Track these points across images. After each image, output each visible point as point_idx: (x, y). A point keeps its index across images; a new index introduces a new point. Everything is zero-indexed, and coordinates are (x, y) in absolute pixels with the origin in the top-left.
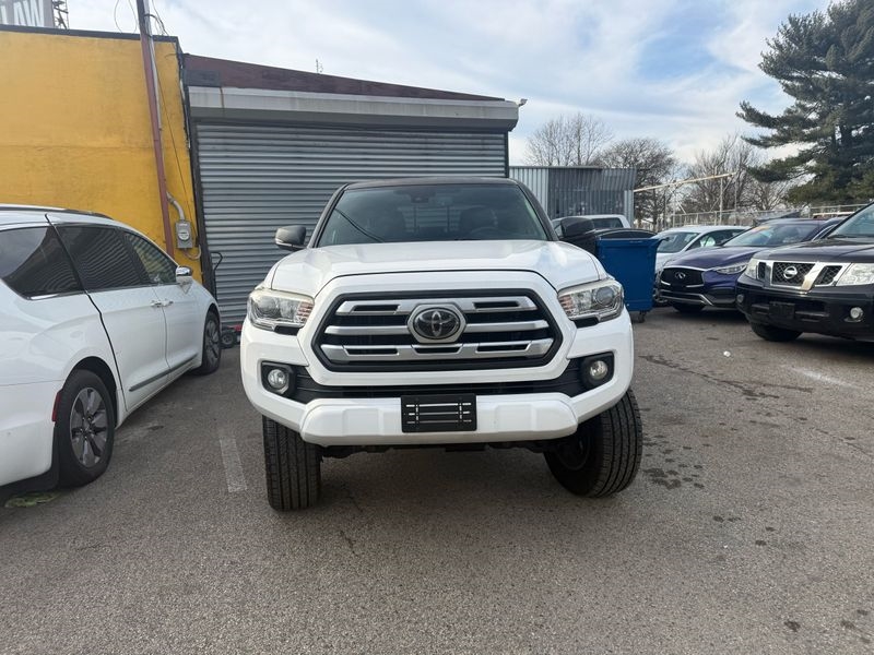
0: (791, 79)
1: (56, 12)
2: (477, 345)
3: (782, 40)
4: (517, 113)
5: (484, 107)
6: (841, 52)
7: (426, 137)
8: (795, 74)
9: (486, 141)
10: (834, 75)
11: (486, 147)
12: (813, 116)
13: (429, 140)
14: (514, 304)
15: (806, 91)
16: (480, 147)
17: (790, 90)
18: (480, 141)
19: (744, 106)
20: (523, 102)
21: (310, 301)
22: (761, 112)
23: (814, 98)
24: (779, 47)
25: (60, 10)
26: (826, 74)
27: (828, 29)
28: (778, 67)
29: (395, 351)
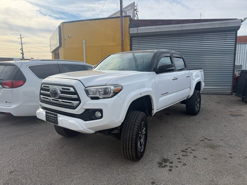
1: (135, 12)
2: (61, 100)
9: (227, 35)
14: (69, 89)
25: (136, 11)
29: (48, 99)
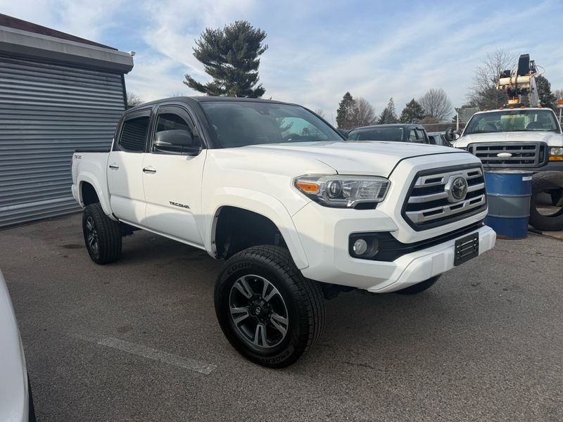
0: (210, 64)
3: (203, 41)
4: (132, 61)
5: (110, 53)
6: (234, 54)
7: (63, 70)
8: (212, 63)
9: (109, 79)
10: (231, 66)
11: (110, 83)
12: (224, 88)
13: (66, 73)
15: (218, 73)
16: (106, 83)
17: (210, 72)
18: (104, 78)
19: (188, 77)
20: (133, 54)
21: (386, 181)
22: (197, 82)
23: (222, 78)
24: (202, 45)
26: (227, 65)
27: (225, 40)
28: (204, 56)
